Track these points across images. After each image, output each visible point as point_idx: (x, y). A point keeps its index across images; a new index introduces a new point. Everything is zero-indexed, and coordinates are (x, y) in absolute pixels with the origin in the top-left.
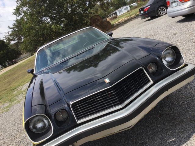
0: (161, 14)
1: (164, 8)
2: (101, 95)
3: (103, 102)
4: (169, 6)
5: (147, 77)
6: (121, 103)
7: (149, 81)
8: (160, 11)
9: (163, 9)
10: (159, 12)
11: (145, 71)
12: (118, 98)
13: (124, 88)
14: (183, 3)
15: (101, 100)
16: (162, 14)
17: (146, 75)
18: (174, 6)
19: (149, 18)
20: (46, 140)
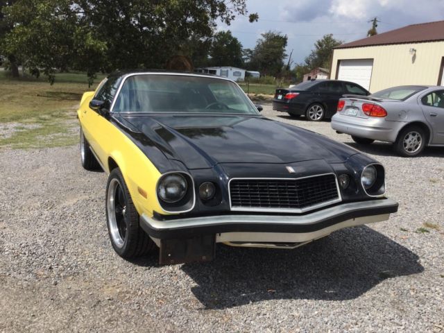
0: (312, 117)
1: (321, 110)
2: (278, 185)
3: (276, 195)
4: (340, 111)
5: (336, 190)
6: (301, 207)
7: (337, 196)
8: (312, 110)
9: (319, 109)
10: (310, 112)
11: (336, 180)
12: (299, 199)
13: (308, 190)
14: (367, 117)
15: (276, 191)
16: (314, 118)
17: (336, 187)
18: (349, 113)
19: (286, 114)
20: (181, 214)
